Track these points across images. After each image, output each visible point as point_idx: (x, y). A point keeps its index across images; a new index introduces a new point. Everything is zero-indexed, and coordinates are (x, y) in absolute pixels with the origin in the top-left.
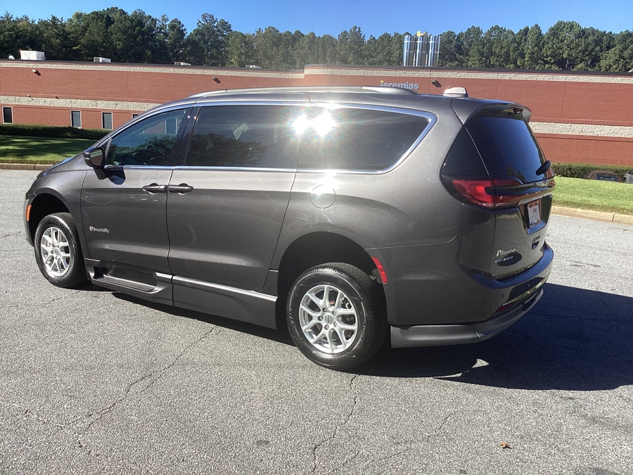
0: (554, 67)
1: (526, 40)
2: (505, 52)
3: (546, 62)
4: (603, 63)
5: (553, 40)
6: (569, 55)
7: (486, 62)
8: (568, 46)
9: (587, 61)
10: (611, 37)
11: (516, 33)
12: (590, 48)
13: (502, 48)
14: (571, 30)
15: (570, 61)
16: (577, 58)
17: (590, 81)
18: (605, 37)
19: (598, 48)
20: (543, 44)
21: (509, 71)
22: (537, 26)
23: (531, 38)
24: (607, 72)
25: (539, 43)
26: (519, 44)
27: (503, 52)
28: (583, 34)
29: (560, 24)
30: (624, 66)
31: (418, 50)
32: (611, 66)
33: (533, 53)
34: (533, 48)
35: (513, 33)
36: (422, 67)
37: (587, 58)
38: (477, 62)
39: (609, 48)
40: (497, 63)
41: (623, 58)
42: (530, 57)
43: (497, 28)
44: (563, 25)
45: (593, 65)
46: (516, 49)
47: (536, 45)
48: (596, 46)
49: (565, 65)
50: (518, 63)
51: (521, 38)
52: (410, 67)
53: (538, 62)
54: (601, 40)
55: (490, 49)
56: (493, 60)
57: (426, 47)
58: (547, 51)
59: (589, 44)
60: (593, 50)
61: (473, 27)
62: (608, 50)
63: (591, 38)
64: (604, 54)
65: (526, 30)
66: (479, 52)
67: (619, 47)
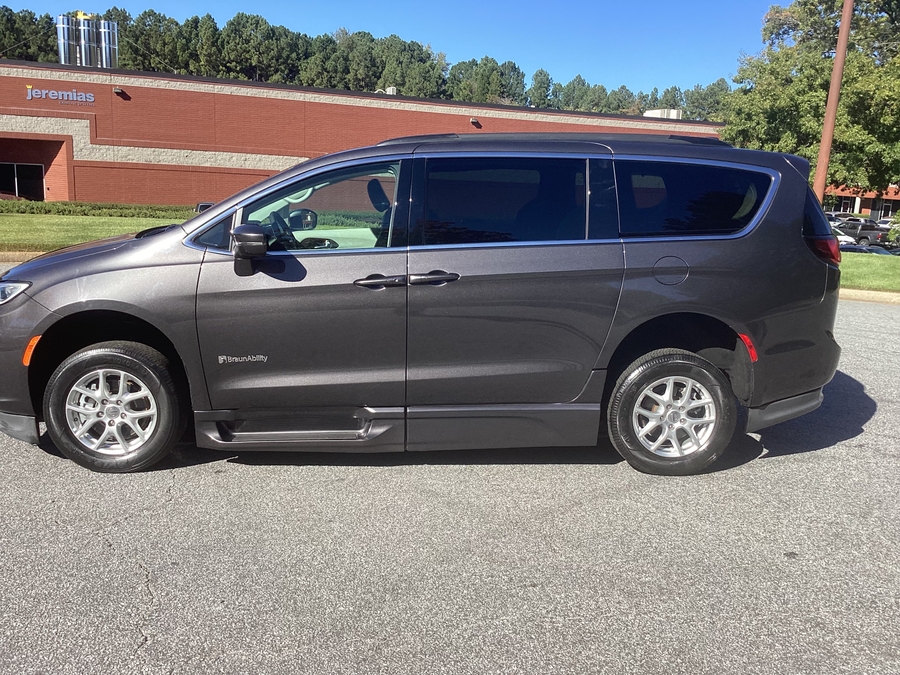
0: (242, 77)
1: (197, 35)
2: (170, 51)
3: (229, 70)
4: (303, 75)
5: (234, 39)
6: (259, 62)
7: (143, 63)
8: (257, 48)
9: (283, 71)
10: (308, 42)
11: (182, 23)
12: (285, 54)
13: (165, 44)
14: (256, 27)
15: (262, 69)
16: (270, 66)
17: (334, 103)
18: (300, 41)
19: (294, 55)
20: (223, 42)
21: (179, 77)
22: (209, 17)
23: (204, 33)
24: (310, 87)
25: (217, 41)
26: (189, 40)
27: (167, 50)
28: (272, 34)
29: (240, 17)
30: (329, 81)
31: (83, 42)
32: (314, 81)
33: (210, 55)
34: (209, 48)
35: (177, 24)
36: (92, 68)
37: (282, 67)
38: (131, 62)
39: (307, 56)
40: (161, 67)
41: (326, 70)
42: (207, 61)
43: (151, 14)
44: (245, 19)
45: (291, 77)
46: (185, 48)
47: (213, 44)
48: (291, 52)
49: (254, 74)
50: (191, 68)
51: (191, 32)
52: (71, 65)
53: (219, 69)
54: (296, 45)
55: (146, 45)
56: (155, 60)
57: (95, 38)
58: (229, 54)
59: (283, 49)
60: (288, 56)
61: (115, 8)
62: (306, 58)
63: (283, 41)
64: (303, 64)
65: (196, 21)
66: (131, 47)
67: (319, 56)
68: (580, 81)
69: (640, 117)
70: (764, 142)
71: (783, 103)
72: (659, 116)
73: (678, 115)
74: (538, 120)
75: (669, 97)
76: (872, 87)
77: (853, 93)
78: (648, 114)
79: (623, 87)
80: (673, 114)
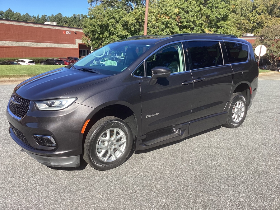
68: (10, 11)
69: (43, 24)
70: (100, 34)
71: (105, 23)
72: (50, 24)
73: (56, 24)
74: (10, 24)
75: (43, 18)
76: (128, 19)
77: (123, 21)
78: (45, 23)
79: (27, 14)
80: (55, 24)
